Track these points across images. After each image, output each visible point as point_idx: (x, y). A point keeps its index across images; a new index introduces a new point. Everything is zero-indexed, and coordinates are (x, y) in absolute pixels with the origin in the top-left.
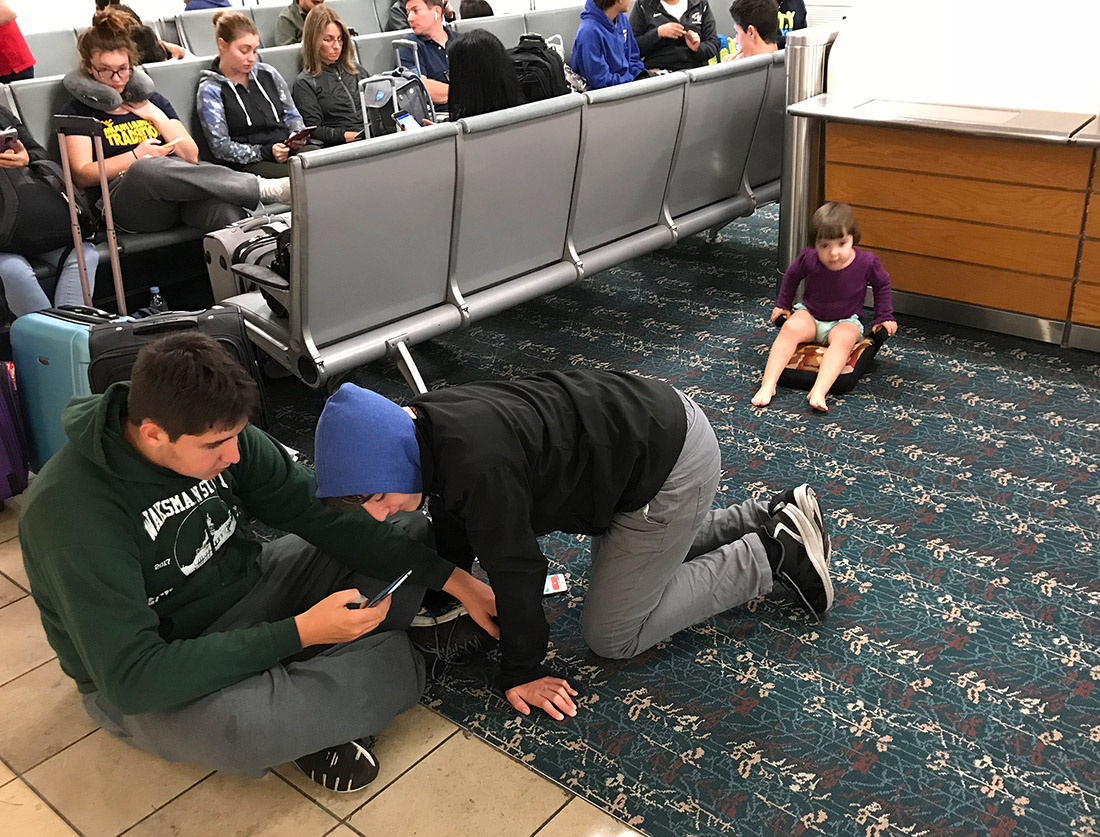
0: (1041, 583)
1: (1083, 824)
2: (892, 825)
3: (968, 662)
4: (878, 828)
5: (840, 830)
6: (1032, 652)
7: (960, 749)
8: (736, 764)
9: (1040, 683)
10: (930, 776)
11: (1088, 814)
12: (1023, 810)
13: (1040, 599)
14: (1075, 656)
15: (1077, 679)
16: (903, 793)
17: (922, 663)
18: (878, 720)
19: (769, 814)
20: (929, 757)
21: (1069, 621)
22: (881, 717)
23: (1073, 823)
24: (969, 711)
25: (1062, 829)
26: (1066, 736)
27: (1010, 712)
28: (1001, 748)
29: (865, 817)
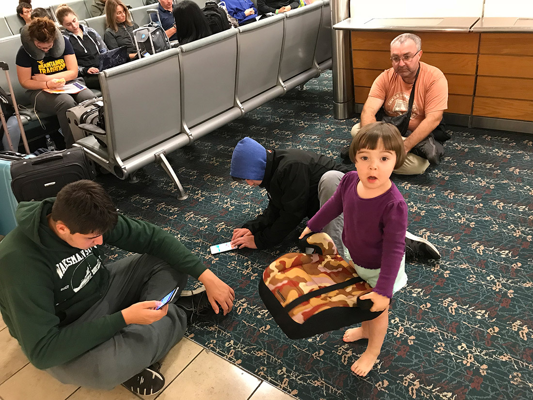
0: (476, 248)
1: (515, 377)
2: (422, 386)
3: (447, 293)
4: (415, 388)
5: (396, 390)
6: (478, 285)
7: (449, 341)
8: (340, 357)
9: (484, 301)
10: (437, 357)
11: (517, 371)
12: (485, 372)
13: (477, 257)
14: (499, 286)
15: (501, 298)
16: (424, 367)
17: (425, 295)
18: (407, 327)
19: (360, 384)
20: (435, 346)
21: (493, 267)
22: (408, 326)
23: (510, 377)
24: (451, 319)
25: (506, 380)
26: (501, 330)
27: (471, 317)
28: (469, 338)
29: (407, 382)
